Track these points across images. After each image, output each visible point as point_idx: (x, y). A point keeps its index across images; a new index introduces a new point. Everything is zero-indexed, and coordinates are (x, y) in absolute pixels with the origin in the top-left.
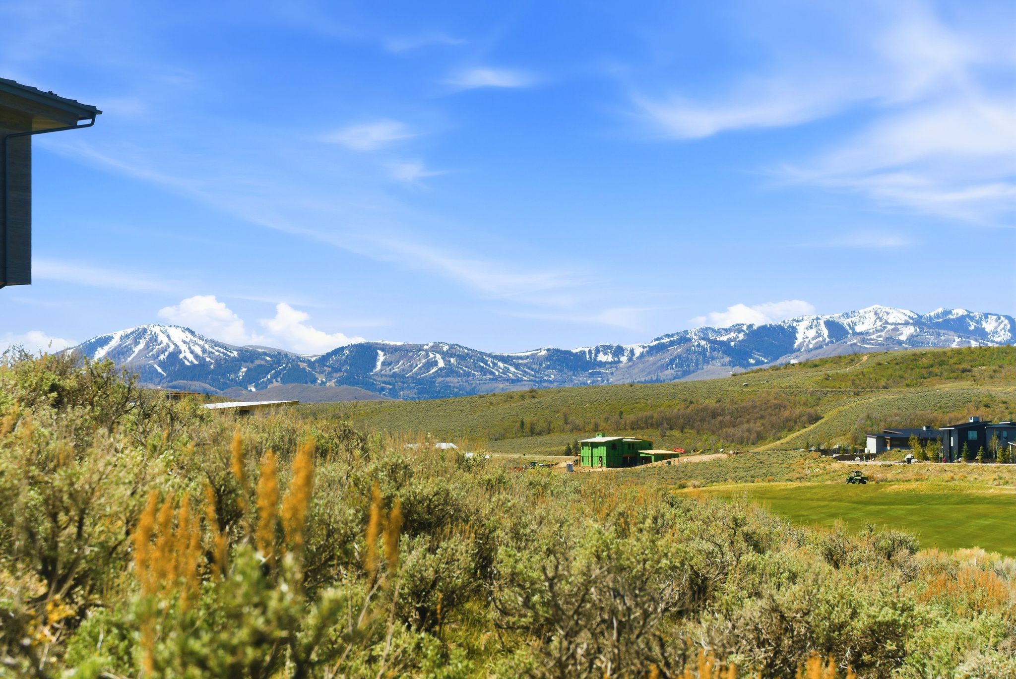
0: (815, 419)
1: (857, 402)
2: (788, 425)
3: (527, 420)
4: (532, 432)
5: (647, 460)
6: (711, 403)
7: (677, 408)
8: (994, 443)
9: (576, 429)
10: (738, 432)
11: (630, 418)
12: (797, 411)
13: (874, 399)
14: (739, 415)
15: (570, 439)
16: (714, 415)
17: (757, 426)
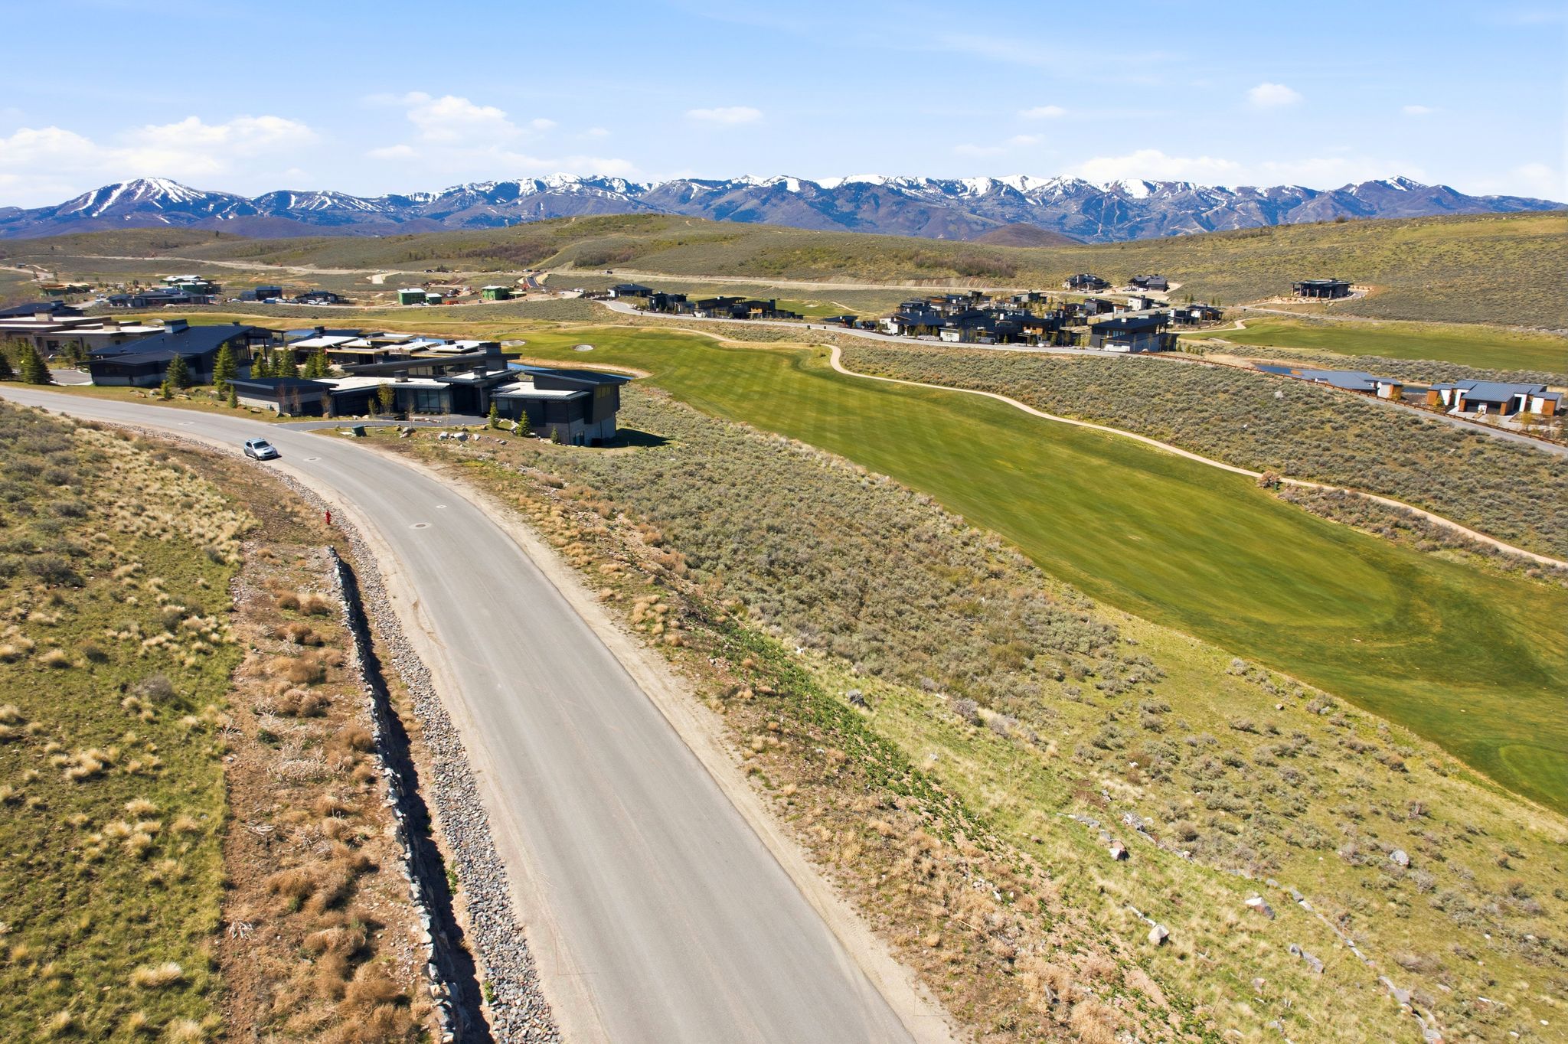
0: (555, 252)
1: (573, 244)
2: (543, 256)
3: (413, 252)
4: (417, 259)
5: (513, 297)
6: (504, 244)
7: (488, 246)
8: (670, 304)
9: (438, 257)
10: (519, 259)
11: (465, 251)
12: (546, 248)
13: (582, 242)
14: (519, 250)
15: (438, 263)
16: (506, 250)
17: (528, 256)
